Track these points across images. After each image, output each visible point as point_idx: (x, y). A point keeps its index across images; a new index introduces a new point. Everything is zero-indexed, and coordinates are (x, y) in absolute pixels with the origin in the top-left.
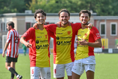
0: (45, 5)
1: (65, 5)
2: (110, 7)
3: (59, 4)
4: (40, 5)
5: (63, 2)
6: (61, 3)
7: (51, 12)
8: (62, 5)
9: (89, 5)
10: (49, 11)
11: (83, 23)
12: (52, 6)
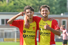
0: (6, 7)
1: (21, 6)
2: (54, 8)
3: (16, 6)
4: (2, 6)
5: (19, 5)
6: (18, 5)
7: (10, 11)
8: (18, 6)
9: (38, 7)
10: (9, 10)
11: (44, 16)
12: (11, 7)
